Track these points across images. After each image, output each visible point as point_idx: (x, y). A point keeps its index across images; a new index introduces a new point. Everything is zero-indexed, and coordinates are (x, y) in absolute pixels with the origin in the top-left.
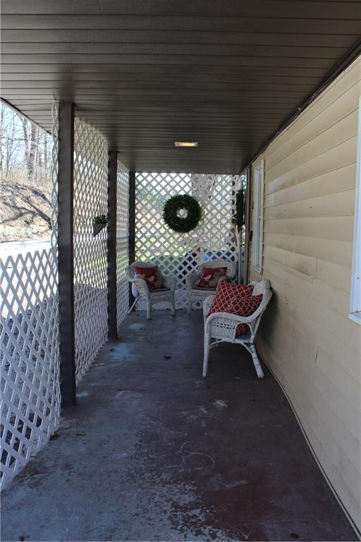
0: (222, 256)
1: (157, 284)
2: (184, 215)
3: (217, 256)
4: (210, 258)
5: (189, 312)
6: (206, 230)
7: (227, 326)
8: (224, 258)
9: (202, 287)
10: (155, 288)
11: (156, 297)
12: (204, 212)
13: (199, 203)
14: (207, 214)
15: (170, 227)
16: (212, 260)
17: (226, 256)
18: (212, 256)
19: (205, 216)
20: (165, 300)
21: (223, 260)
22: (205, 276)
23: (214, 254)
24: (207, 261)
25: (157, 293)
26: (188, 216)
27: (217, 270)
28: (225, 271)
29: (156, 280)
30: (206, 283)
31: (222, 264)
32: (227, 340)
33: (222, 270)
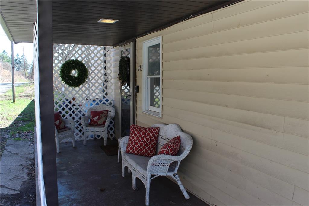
0: (102, 102)
1: (61, 126)
2: (75, 74)
3: (99, 102)
4: (94, 104)
5: (85, 143)
6: (91, 85)
7: (163, 165)
8: (104, 103)
9: (92, 125)
10: (60, 129)
11: (62, 136)
12: (89, 72)
13: (86, 66)
14: (92, 73)
15: (66, 83)
16: (96, 105)
17: (105, 102)
18: (96, 103)
19: (90, 75)
20: (68, 137)
21: (104, 106)
22: (94, 117)
23: (97, 101)
24: (93, 106)
25: (63, 133)
26: (79, 75)
27: (102, 112)
28: (107, 113)
29: (60, 123)
30: (96, 122)
31: (104, 108)
32: (162, 174)
33: (106, 112)
